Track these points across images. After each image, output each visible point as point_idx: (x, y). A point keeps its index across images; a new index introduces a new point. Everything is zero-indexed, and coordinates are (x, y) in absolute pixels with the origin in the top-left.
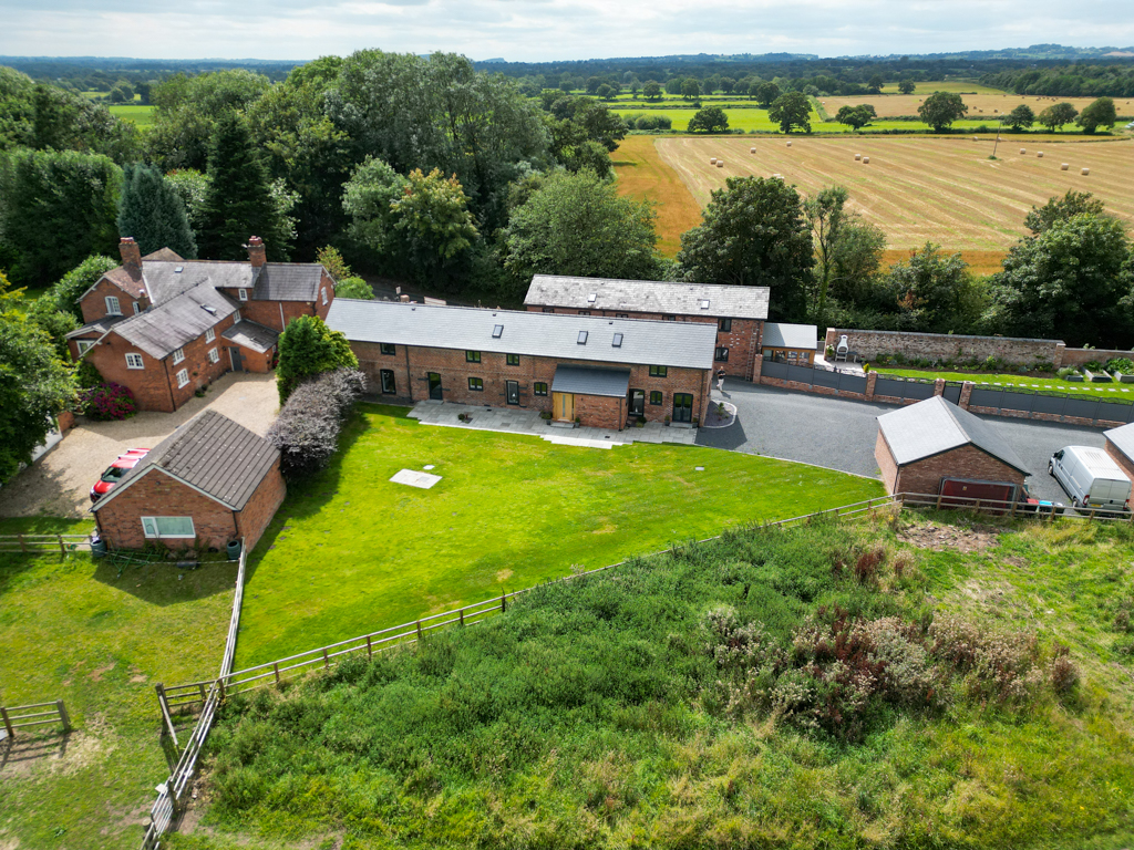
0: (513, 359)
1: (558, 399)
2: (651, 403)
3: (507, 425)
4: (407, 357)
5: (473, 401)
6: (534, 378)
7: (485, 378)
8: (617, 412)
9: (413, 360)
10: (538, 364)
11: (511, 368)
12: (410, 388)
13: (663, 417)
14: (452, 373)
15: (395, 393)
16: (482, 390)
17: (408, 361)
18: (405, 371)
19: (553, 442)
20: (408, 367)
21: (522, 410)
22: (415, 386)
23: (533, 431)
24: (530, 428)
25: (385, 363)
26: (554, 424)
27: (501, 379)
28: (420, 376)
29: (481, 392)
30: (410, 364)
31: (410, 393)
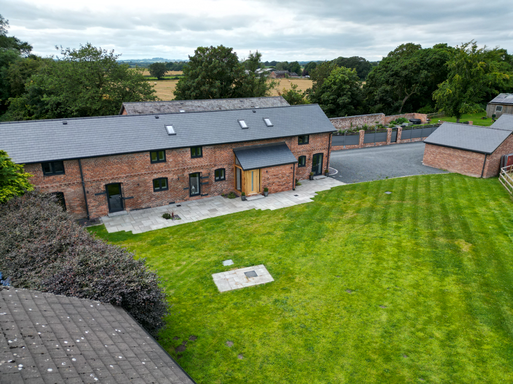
0: (197, 151)
2: (299, 166)
3: (215, 210)
4: (81, 173)
5: (158, 202)
6: (215, 166)
8: (292, 176)
9: (88, 174)
10: (218, 153)
11: (195, 160)
12: (86, 208)
14: (136, 178)
16: (167, 189)
17: (82, 177)
18: (79, 189)
20: (83, 184)
22: (92, 203)
23: (242, 207)
24: (234, 206)
25: (51, 185)
26: (250, 199)
27: (186, 174)
28: (97, 191)
29: (166, 192)
30: (85, 180)
31: (88, 213)
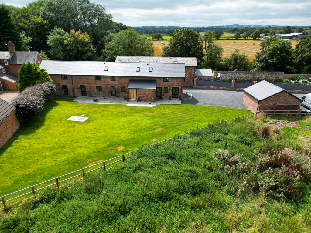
0: (113, 78)
1: (131, 91)
2: (164, 92)
3: (113, 102)
4: (72, 80)
5: (98, 95)
6: (121, 85)
7: (103, 86)
8: (153, 95)
9: (74, 81)
10: (123, 80)
11: (112, 82)
12: (74, 92)
13: (169, 96)
14: (90, 85)
15: (68, 95)
16: (102, 91)
17: (72, 81)
18: (72, 85)
19: (131, 106)
20: (73, 84)
21: (117, 98)
22: (76, 91)
23: (123, 103)
24: (121, 102)
25: (64, 83)
26: (130, 101)
27: (109, 86)
28: (77, 87)
29: (101, 92)
30: (73, 82)
31: (74, 94)
